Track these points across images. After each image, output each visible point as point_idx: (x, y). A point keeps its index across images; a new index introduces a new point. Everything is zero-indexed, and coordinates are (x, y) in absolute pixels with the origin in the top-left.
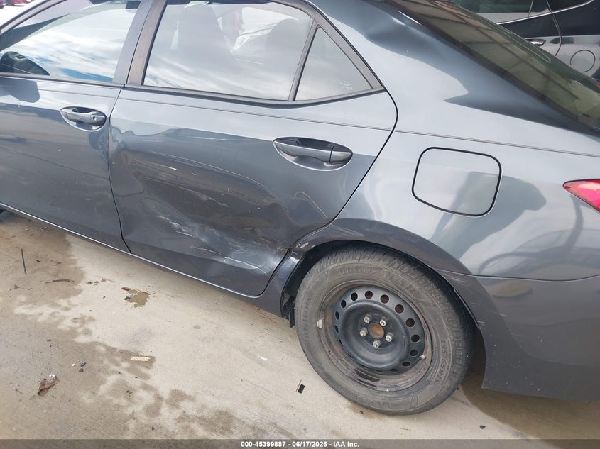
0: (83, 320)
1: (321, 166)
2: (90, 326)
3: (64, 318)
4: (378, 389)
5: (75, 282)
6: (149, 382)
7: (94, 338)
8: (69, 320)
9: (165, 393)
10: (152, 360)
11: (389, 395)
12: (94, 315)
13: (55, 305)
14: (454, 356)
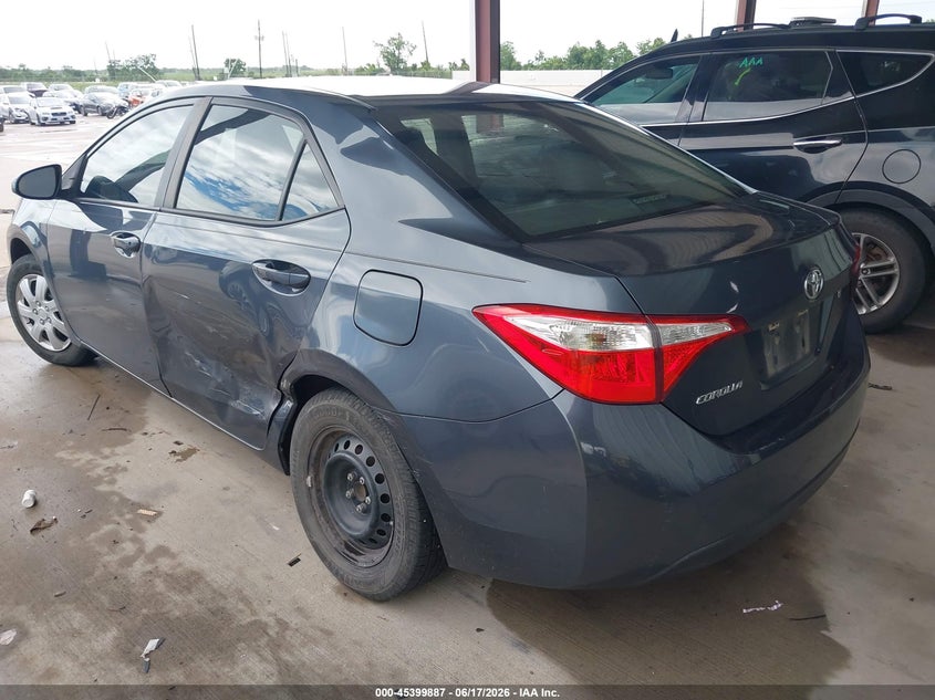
0: (115, 470)
1: (290, 292)
2: (119, 477)
3: (98, 466)
4: (360, 564)
5: (131, 432)
6: (140, 536)
7: (116, 488)
8: (101, 468)
9: (150, 546)
10: (159, 514)
11: (365, 572)
12: (129, 466)
13: (97, 452)
14: (408, 517)
